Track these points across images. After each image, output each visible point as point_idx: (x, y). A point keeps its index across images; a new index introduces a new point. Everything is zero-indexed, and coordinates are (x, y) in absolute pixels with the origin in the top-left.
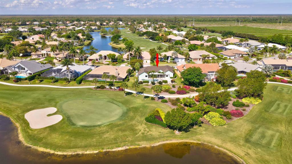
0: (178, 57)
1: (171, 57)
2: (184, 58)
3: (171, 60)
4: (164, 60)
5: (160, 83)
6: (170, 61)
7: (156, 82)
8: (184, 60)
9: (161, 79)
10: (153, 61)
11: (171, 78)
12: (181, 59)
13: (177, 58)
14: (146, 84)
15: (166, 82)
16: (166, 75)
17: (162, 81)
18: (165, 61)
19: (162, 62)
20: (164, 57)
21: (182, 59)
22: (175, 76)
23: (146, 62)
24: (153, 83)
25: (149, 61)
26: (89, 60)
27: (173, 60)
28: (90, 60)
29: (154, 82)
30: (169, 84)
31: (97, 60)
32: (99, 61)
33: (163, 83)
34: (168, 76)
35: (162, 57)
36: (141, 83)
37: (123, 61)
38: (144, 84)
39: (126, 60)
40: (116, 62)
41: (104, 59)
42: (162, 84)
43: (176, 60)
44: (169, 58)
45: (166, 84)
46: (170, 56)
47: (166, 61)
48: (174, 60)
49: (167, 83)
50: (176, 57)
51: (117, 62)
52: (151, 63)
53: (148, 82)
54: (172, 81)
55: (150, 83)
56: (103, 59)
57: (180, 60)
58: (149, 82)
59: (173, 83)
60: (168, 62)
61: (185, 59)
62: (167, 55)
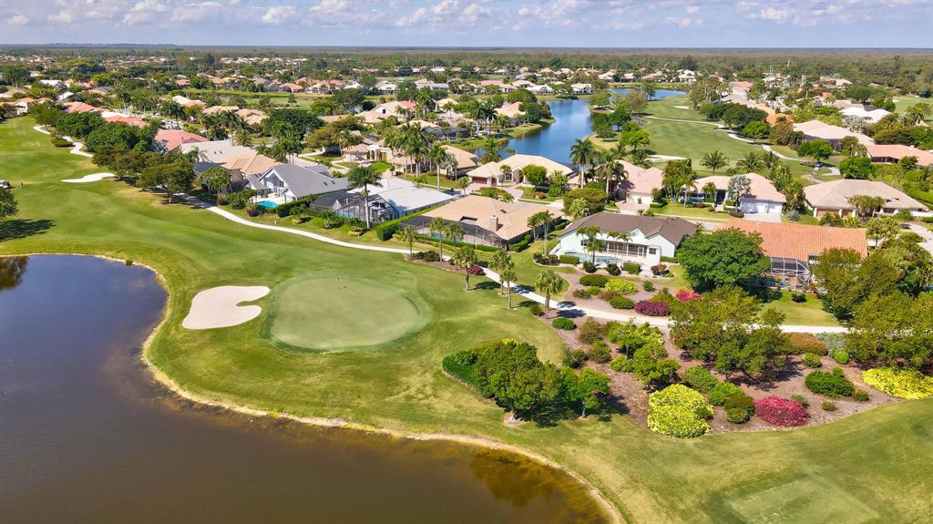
0: (756, 197)
2: (779, 203)
4: (705, 201)
6: (724, 207)
8: (779, 208)
10: (661, 201)
12: (767, 205)
13: (751, 198)
18: (704, 206)
19: (695, 206)
20: (706, 190)
23: (640, 201)
25: (648, 201)
26: (471, 179)
28: (476, 179)
31: (494, 180)
32: (499, 184)
35: (699, 191)
40: (542, 194)
41: (518, 180)
43: (746, 206)
44: (727, 197)
47: (711, 207)
51: (547, 195)
52: (652, 206)
56: (515, 180)
57: (761, 208)
60: (716, 211)
61: (785, 204)
62: (721, 187)
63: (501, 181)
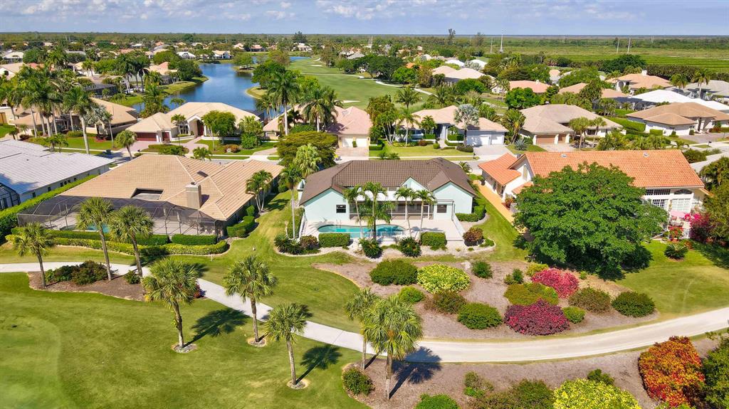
0: (478, 128)
1: (449, 127)
2: (500, 133)
3: (450, 138)
4: (425, 137)
5: (409, 247)
6: (446, 142)
7: (387, 242)
8: (501, 139)
9: (415, 222)
10: (380, 142)
11: (462, 218)
12: (490, 135)
13: (474, 130)
14: (337, 255)
15: (438, 241)
16: (439, 206)
17: (416, 236)
18: (426, 144)
19: (417, 144)
20: (424, 125)
21: (494, 133)
22: (479, 209)
23: (355, 145)
24: (372, 250)
25: (364, 143)
26: (134, 136)
27: (460, 138)
28: (140, 136)
29: (380, 242)
30: (456, 254)
31: (165, 136)
32: (172, 140)
33: (425, 250)
34: (449, 208)
35: (417, 127)
36: (311, 245)
37: (263, 142)
38: (324, 251)
39: (274, 138)
40: (234, 146)
41: (196, 132)
42: (418, 253)
43: (471, 140)
44: (445, 133)
45: (439, 252)
46: (445, 125)
47: (431, 143)
48: (463, 139)
49: (444, 248)
50: (470, 127)
51: (240, 147)
52: (371, 149)
53: (346, 242)
54: (470, 239)
55: (355, 247)
56: (192, 134)
57: (485, 140)
58: (350, 242)
59: (477, 249)
60: (439, 147)
61: (506, 134)
62: (437, 121)
63: (175, 136)
